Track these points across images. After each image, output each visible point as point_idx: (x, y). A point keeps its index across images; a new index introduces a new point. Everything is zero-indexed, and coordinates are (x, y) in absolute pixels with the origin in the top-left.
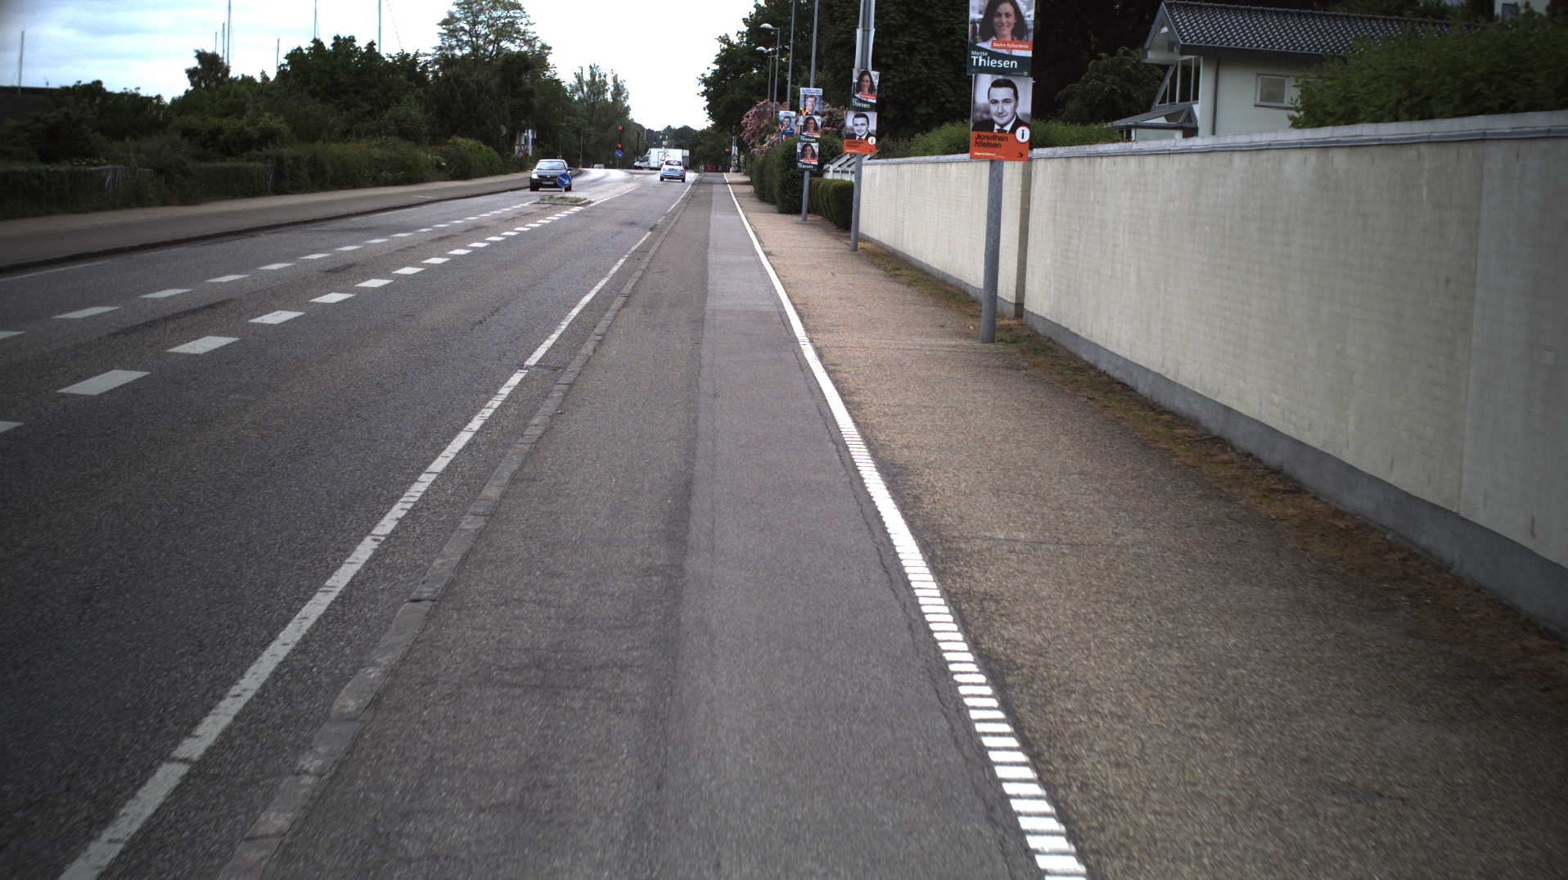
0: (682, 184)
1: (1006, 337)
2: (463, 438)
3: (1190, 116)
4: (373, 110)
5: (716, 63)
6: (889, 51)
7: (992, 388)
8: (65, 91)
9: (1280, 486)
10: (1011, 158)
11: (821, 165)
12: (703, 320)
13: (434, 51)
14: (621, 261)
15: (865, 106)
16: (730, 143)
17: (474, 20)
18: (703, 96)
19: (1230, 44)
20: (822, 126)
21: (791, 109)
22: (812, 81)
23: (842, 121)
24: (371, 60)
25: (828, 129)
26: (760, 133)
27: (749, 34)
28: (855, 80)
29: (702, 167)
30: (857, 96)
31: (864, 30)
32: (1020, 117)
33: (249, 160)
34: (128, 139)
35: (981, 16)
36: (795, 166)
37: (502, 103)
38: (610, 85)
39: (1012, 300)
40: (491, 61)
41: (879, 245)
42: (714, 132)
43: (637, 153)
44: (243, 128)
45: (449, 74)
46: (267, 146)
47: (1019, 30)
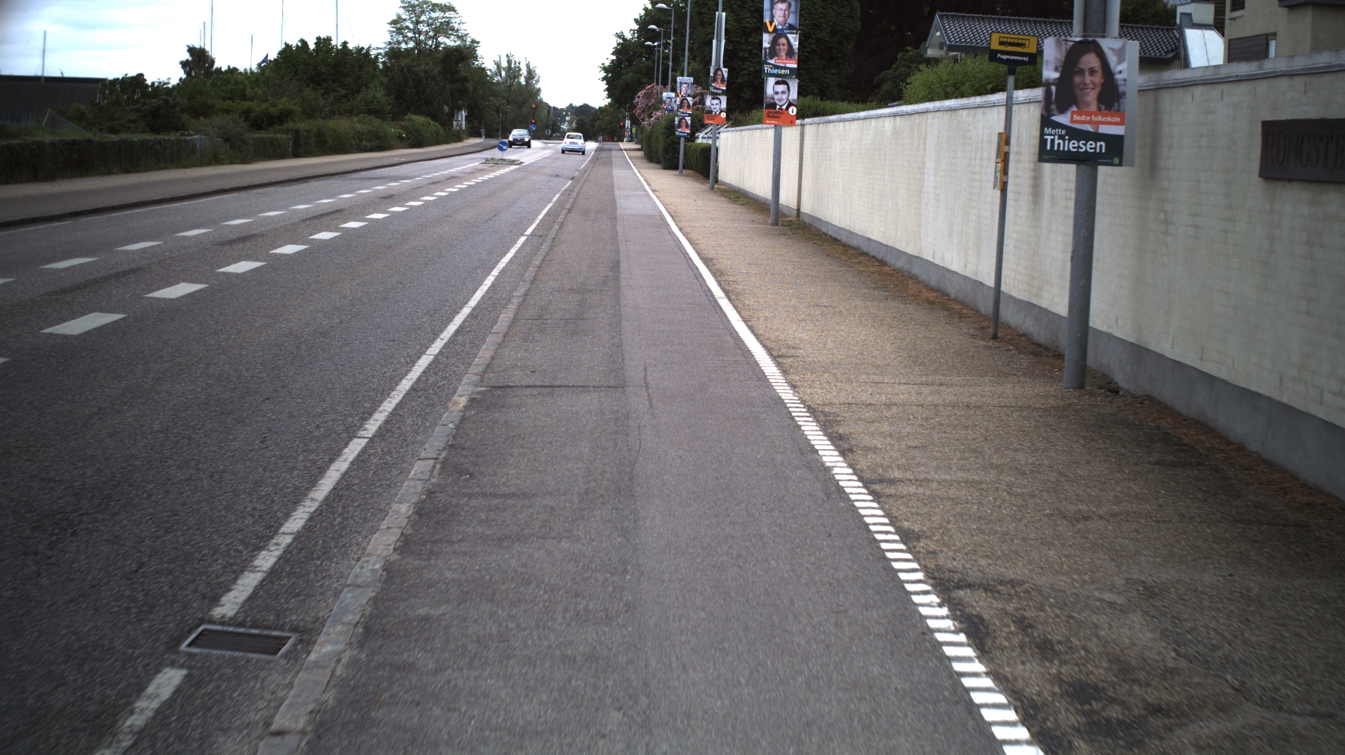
0: (584, 155)
1: (787, 223)
4: (347, 94)
5: (613, 54)
10: (786, 124)
12: (616, 218)
13: (385, 46)
16: (625, 118)
17: (417, 20)
18: (603, 80)
20: (694, 104)
21: (672, 91)
22: (685, 73)
24: (345, 55)
26: (648, 110)
27: (639, 31)
28: (712, 74)
29: (601, 138)
30: (714, 85)
31: (717, 41)
32: (791, 101)
33: (276, 133)
35: (769, 46)
37: (444, 87)
38: (524, 71)
39: (795, 208)
40: (431, 53)
41: (730, 186)
42: (611, 109)
43: (547, 127)
44: (267, 109)
45: (402, 65)
46: (287, 123)
47: (790, 53)
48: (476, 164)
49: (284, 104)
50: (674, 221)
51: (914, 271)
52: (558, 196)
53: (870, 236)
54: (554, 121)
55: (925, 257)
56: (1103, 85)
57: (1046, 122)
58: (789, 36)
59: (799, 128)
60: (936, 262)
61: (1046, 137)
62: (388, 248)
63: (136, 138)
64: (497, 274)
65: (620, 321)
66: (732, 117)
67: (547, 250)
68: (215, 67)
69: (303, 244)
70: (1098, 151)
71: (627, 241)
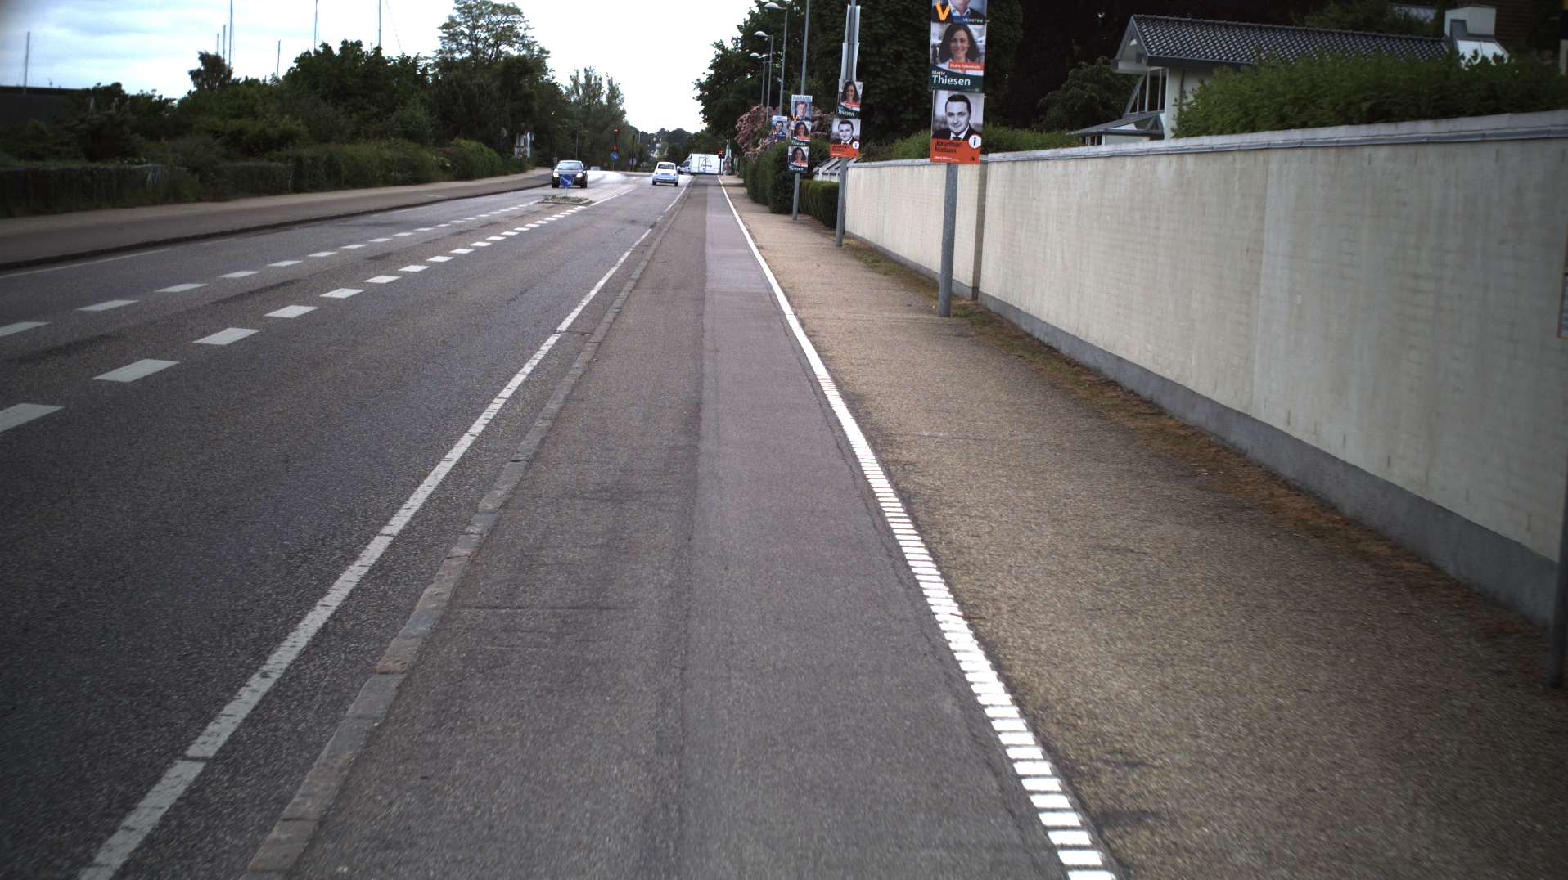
1: (960, 312)
2: (519, 379)
3: (1157, 123)
4: (379, 112)
5: (711, 68)
6: (877, 59)
7: (941, 349)
8: (86, 92)
9: (1148, 411)
10: (964, 161)
11: (810, 168)
12: (703, 299)
13: (434, 54)
14: (627, 254)
15: (849, 114)
17: (474, 25)
18: (698, 100)
19: (1194, 56)
20: (812, 130)
21: (784, 114)
22: (803, 89)
23: (829, 126)
24: (378, 64)
25: (819, 133)
26: (753, 137)
27: (743, 40)
28: (841, 90)
30: (843, 104)
31: (849, 44)
32: (973, 127)
33: (271, 160)
34: (163, 140)
35: (940, 42)
36: (786, 169)
37: (503, 106)
38: (605, 88)
39: (970, 284)
40: (489, 63)
41: (863, 241)
42: (709, 134)
43: (632, 155)
44: (265, 129)
45: (451, 77)
46: (287, 147)
47: (972, 53)
48: (531, 204)
49: (286, 123)
51: (1233, 438)
54: (641, 149)
55: (1263, 418)
58: (971, 27)
59: (979, 167)
60: (1298, 435)
62: (317, 364)
65: (688, 615)
66: (866, 149)
67: (580, 372)
68: (233, 77)
69: (172, 358)
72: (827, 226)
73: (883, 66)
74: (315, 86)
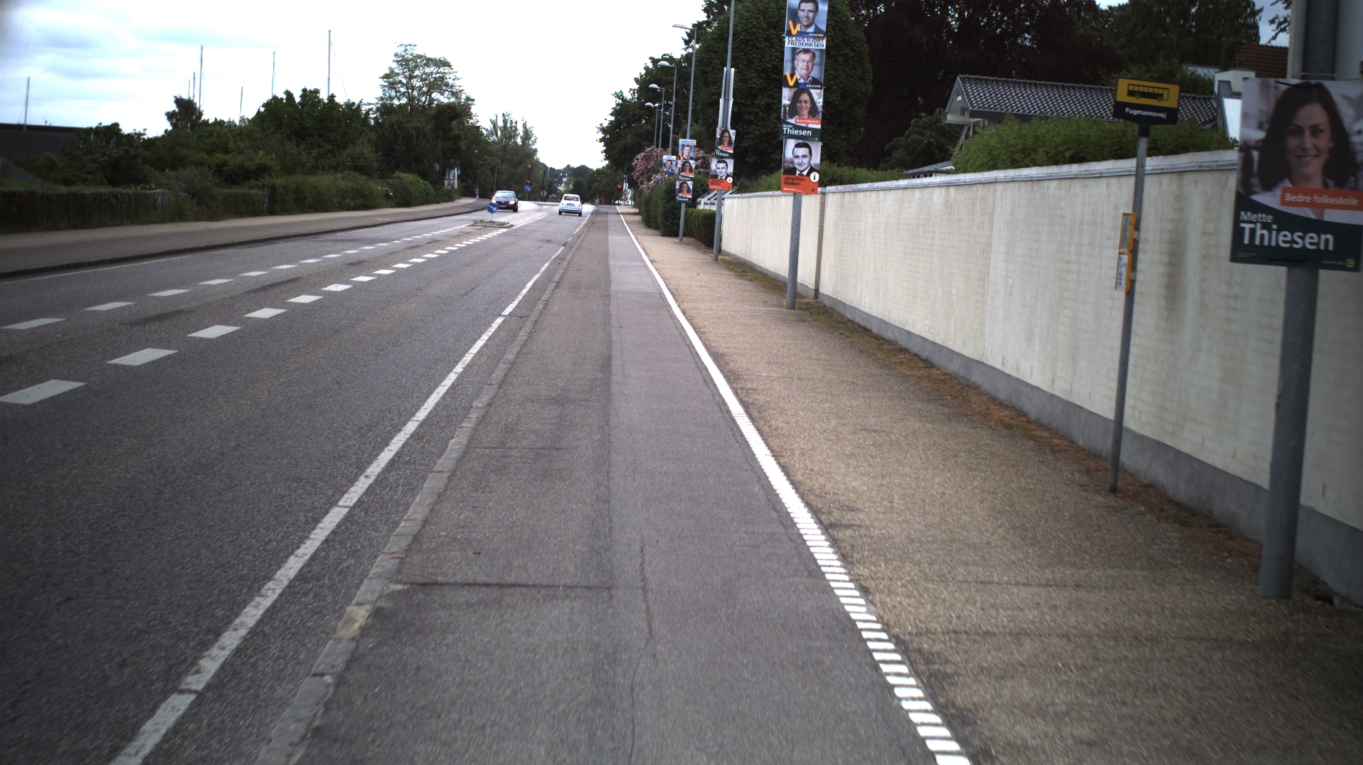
0: (580, 218)
1: (803, 306)
4: (333, 150)
5: (612, 115)
6: (751, 109)
9: (924, 365)
10: (807, 192)
12: (609, 295)
13: (377, 101)
16: (622, 181)
17: (410, 75)
18: (601, 141)
19: (1008, 110)
20: (696, 168)
21: (673, 154)
22: (688, 135)
24: (332, 109)
25: (702, 170)
26: (647, 173)
27: (639, 91)
28: (718, 136)
29: (597, 201)
30: (720, 147)
31: (726, 99)
32: (813, 166)
33: (251, 188)
34: (167, 170)
35: (789, 102)
37: (436, 145)
38: (520, 131)
39: (812, 287)
40: (424, 109)
41: (735, 257)
42: (609, 171)
43: (543, 188)
44: (243, 163)
45: (392, 121)
46: (263, 178)
47: (813, 112)
48: (464, 226)
49: (261, 157)
50: (676, 301)
51: (973, 378)
52: (547, 265)
53: (911, 329)
54: (550, 182)
55: (989, 363)
56: (1331, 151)
57: (1243, 203)
58: (812, 91)
59: (819, 197)
60: (1008, 371)
61: (1243, 225)
62: (337, 331)
63: (88, 190)
64: (461, 370)
65: (609, 453)
66: (738, 183)
67: (525, 338)
68: (203, 118)
69: (235, 325)
70: (1322, 247)
71: (621, 327)
72: (707, 246)
73: (756, 115)
74: (279, 127)
